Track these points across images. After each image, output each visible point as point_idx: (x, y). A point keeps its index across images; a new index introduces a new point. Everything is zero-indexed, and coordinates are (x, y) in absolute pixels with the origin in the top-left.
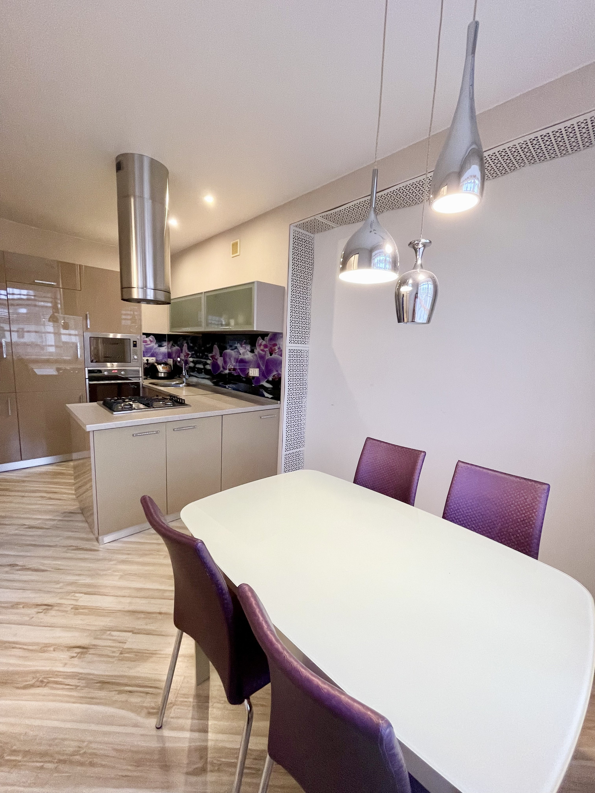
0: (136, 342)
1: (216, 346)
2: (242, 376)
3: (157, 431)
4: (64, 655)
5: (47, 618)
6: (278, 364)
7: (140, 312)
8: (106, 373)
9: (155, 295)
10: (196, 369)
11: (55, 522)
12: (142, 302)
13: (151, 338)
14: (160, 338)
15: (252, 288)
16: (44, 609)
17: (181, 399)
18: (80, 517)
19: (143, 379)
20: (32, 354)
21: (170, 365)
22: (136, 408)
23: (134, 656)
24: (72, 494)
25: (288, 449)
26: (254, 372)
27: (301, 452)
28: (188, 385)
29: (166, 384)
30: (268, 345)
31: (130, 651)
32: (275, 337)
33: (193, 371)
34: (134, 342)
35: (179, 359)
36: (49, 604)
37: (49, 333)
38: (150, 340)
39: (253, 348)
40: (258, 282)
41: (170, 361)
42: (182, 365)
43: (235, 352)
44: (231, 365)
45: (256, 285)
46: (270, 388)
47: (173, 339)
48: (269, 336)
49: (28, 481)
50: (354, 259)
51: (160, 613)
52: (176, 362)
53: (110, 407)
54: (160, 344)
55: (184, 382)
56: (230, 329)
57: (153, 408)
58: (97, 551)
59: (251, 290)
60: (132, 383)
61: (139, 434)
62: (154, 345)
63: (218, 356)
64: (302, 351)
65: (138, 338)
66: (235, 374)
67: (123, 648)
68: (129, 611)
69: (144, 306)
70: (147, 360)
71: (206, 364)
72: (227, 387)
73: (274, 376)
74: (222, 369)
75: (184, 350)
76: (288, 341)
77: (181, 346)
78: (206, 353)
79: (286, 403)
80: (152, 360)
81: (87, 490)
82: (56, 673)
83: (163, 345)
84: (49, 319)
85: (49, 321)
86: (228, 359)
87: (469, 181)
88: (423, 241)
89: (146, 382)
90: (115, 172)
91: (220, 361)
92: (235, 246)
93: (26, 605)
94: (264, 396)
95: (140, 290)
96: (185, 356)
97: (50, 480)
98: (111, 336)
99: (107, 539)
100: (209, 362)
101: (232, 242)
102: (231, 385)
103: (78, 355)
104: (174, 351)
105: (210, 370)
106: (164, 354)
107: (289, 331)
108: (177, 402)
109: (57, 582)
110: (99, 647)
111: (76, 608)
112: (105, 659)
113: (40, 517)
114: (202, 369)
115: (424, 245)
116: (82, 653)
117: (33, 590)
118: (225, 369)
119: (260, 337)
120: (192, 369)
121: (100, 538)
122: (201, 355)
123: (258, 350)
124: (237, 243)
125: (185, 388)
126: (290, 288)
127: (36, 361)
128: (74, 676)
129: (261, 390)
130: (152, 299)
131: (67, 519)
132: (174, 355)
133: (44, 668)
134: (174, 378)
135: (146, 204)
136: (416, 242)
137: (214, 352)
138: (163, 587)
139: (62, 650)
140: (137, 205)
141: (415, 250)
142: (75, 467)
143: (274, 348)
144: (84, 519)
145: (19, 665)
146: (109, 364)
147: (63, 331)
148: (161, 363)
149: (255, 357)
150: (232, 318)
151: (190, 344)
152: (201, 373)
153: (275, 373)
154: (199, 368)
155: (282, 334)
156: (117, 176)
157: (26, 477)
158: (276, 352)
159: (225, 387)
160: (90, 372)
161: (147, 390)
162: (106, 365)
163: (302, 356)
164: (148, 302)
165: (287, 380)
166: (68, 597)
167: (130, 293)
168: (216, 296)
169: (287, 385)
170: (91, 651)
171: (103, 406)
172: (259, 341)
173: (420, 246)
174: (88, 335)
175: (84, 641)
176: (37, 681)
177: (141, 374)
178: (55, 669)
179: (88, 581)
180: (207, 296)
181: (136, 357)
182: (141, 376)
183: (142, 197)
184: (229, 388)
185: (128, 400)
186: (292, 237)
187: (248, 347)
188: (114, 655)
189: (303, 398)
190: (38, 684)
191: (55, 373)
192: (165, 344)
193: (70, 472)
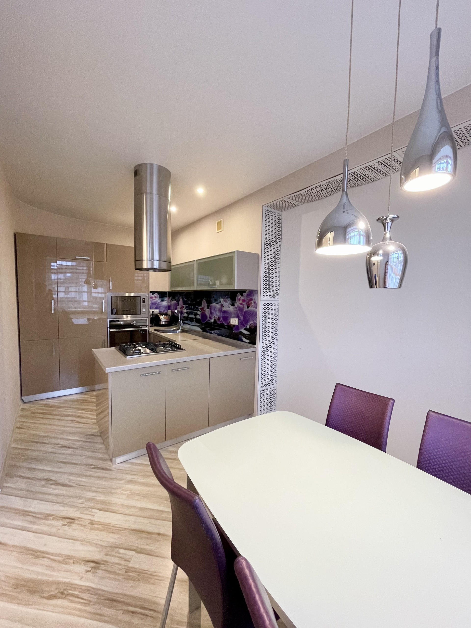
0: (145, 298)
1: (204, 300)
2: (225, 324)
3: (159, 372)
4: (81, 568)
5: (70, 531)
6: (254, 315)
7: (148, 277)
8: (122, 323)
9: (160, 265)
10: (189, 319)
11: (80, 443)
12: (150, 270)
13: (156, 295)
14: (162, 295)
15: (233, 256)
16: (68, 522)
17: (178, 344)
18: (99, 439)
19: (149, 326)
20: (72, 307)
21: (170, 315)
22: (144, 353)
23: (137, 576)
24: (94, 419)
25: (263, 386)
26: (234, 321)
27: (274, 389)
28: (183, 331)
29: (167, 330)
30: (246, 300)
31: (134, 570)
32: (252, 293)
33: (187, 320)
34: (143, 298)
35: (176, 311)
36: (72, 517)
37: (85, 292)
38: (155, 297)
39: (234, 302)
40: (238, 251)
41: (170, 312)
42: (179, 315)
43: (219, 305)
44: (217, 315)
45: (236, 254)
46: (247, 334)
47: (172, 295)
48: (246, 293)
49: (64, 407)
50: (330, 236)
51: (159, 534)
52: (174, 313)
53: (125, 352)
54: (162, 299)
55: (179, 329)
56: (216, 288)
57: (157, 352)
58: (111, 470)
59: (232, 258)
60: (141, 330)
61: (145, 374)
62: (158, 300)
63: (206, 308)
64: (274, 304)
65: (146, 296)
66: (219, 323)
67: (128, 567)
68: (133, 530)
69: (151, 273)
70: (153, 312)
71: (196, 314)
72: (213, 333)
73: (251, 324)
74: (209, 318)
75: (180, 305)
76: (262, 296)
77: (178, 301)
78: (197, 306)
79: (261, 347)
80: (156, 311)
81: (105, 416)
82: (74, 586)
83: (164, 300)
84: (85, 281)
85: (85, 283)
86: (213, 311)
87: (442, 162)
88: (391, 216)
89: (152, 329)
90: (133, 177)
91: (207, 312)
92: (219, 224)
93: (55, 517)
94: (242, 341)
95: (149, 262)
96: (181, 309)
97: (78, 407)
98: (127, 295)
99: (119, 460)
100: (199, 313)
101: (217, 222)
102: (216, 331)
103: (102, 310)
104: (172, 304)
105: (200, 319)
106: (165, 307)
107: (262, 289)
108: (174, 346)
109: (79, 498)
110: (109, 564)
111: (92, 523)
112: (112, 576)
113: (71, 438)
114: (193, 318)
115: (392, 220)
116: (95, 568)
117: (62, 504)
118: (211, 318)
119: (239, 294)
120: (186, 318)
121: (113, 459)
122: (193, 307)
123: (237, 304)
124: (221, 222)
125: (180, 334)
126: (263, 254)
127: (74, 313)
128: (88, 590)
129: (240, 336)
130: (158, 268)
131: (89, 440)
132: (172, 308)
133: (64, 580)
134: (172, 325)
135: (154, 198)
136: (385, 218)
137: (202, 306)
138: (161, 508)
139: (80, 564)
140: (148, 199)
141: (383, 225)
142: (97, 396)
143: (250, 302)
144: (102, 441)
145: (46, 575)
146: (125, 316)
147: (93, 290)
148: (162, 314)
149: (235, 309)
150: (217, 279)
151: (184, 299)
152: (193, 321)
153: (251, 322)
154: (191, 317)
155: (257, 291)
156: (135, 180)
157: (63, 403)
158: (252, 305)
159: (211, 333)
160: (110, 321)
161: (152, 335)
162: (123, 317)
163: (273, 308)
164: (155, 270)
165: (261, 328)
166: (87, 512)
167: (142, 264)
168: (205, 263)
169: (261, 332)
170: (103, 567)
171: (119, 350)
172: (238, 297)
173: (388, 221)
174: (110, 295)
175: (97, 556)
176: (59, 592)
177: (148, 323)
178: (73, 581)
179: (102, 498)
180: (198, 263)
181: (144, 310)
182: (148, 324)
183: (151, 193)
184: (214, 334)
185: (137, 345)
186: (264, 215)
187: (229, 301)
188: (119, 572)
189: (275, 342)
190: (59, 595)
191: (86, 322)
192: (166, 299)
193: (93, 400)
